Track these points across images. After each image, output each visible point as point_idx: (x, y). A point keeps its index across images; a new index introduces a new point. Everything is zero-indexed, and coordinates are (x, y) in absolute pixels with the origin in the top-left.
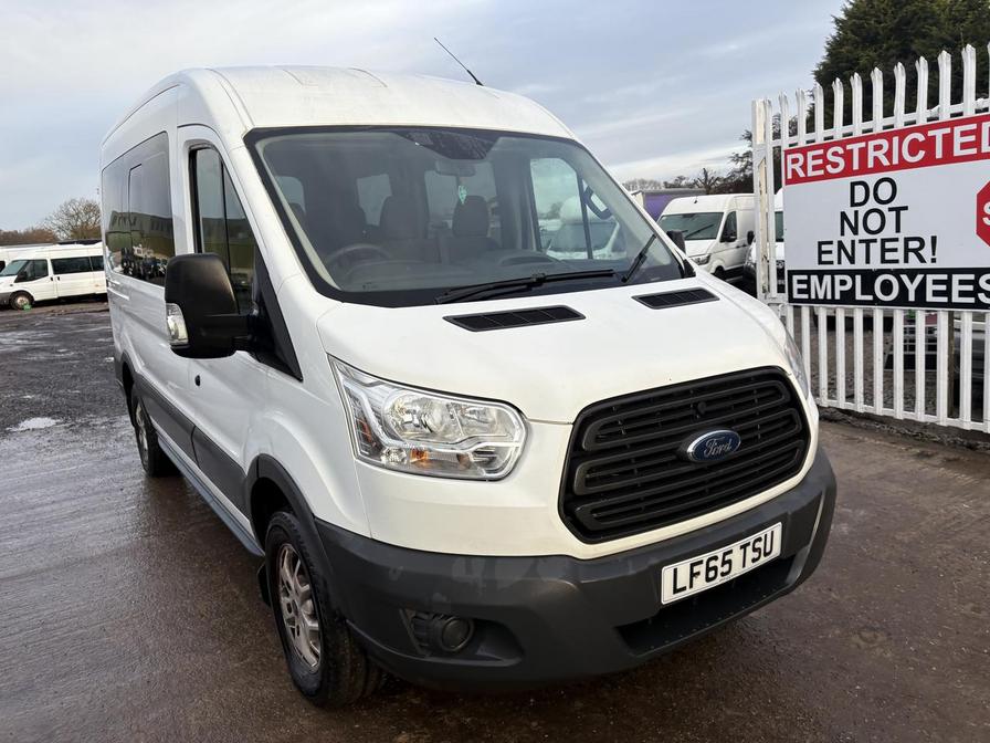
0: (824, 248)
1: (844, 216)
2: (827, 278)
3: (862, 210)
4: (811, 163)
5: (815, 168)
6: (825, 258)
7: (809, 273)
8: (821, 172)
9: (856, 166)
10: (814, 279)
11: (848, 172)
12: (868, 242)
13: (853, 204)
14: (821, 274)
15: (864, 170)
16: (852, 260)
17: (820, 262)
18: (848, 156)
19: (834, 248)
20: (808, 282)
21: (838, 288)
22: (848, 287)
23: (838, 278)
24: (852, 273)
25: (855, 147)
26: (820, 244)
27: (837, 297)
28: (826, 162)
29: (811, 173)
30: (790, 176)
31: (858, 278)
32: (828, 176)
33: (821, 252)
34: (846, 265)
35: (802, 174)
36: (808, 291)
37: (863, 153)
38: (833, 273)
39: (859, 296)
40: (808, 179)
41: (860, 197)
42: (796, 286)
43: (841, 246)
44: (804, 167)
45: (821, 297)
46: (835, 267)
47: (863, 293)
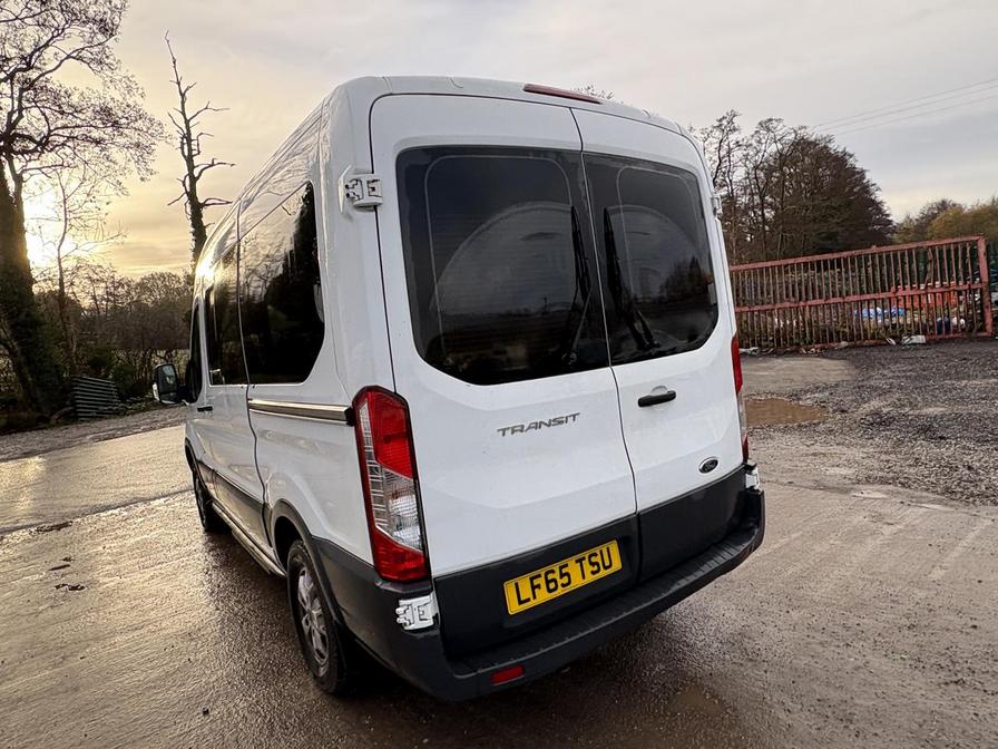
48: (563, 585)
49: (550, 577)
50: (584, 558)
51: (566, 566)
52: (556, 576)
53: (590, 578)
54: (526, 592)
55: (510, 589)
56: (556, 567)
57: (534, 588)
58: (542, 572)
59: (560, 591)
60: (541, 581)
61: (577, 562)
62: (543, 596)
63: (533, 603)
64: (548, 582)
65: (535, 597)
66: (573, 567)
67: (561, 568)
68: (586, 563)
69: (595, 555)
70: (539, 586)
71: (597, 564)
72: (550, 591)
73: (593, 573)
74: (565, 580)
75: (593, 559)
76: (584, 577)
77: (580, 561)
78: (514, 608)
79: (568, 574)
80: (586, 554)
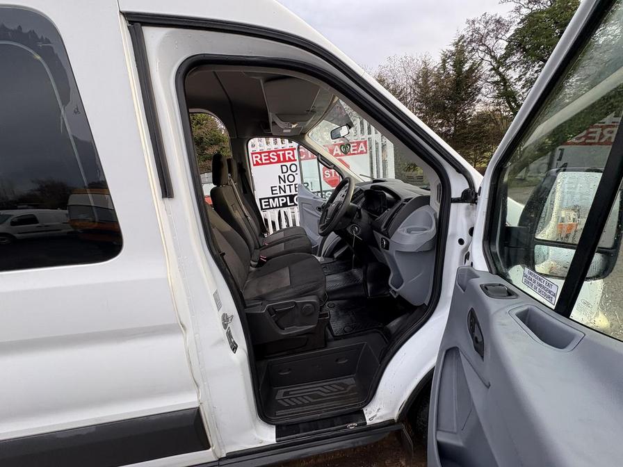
0: (273, 189)
1: (280, 177)
2: (276, 199)
3: (286, 175)
4: (263, 158)
5: (266, 160)
6: (274, 192)
7: (268, 198)
8: (268, 161)
9: (282, 160)
10: (271, 200)
11: (279, 161)
12: (290, 185)
13: (283, 173)
14: (273, 198)
15: (285, 161)
16: (285, 192)
17: (273, 194)
18: (278, 156)
19: (278, 188)
20: (269, 202)
21: (281, 202)
22: (285, 201)
23: (280, 199)
24: (285, 196)
25: (281, 153)
26: (272, 187)
27: (281, 205)
28: (270, 158)
29: (264, 162)
30: (255, 163)
31: (288, 198)
32: (271, 163)
33: (272, 191)
34: (283, 194)
35: (260, 162)
36: (269, 205)
37: (284, 155)
38: (278, 197)
39: (289, 204)
40: (263, 164)
41: (285, 170)
42: (263, 204)
43: (280, 187)
44: (261, 159)
45: (275, 206)
46: (279, 195)
47: (291, 202)
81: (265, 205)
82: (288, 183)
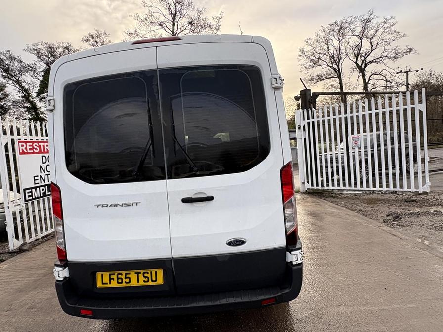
0: (36, 178)
1: (41, 167)
2: (38, 189)
3: (46, 165)
4: (28, 148)
5: (30, 149)
6: (36, 182)
7: (31, 188)
8: (32, 151)
9: (42, 151)
10: (34, 190)
11: (40, 152)
12: (48, 175)
13: (43, 163)
14: (35, 188)
16: (44, 181)
17: (35, 184)
18: (39, 147)
19: (39, 178)
20: (31, 192)
21: (42, 192)
22: (44, 191)
23: (41, 188)
24: (45, 186)
25: (41, 144)
26: (34, 177)
27: (41, 195)
28: (33, 148)
29: (29, 151)
31: (47, 187)
32: (34, 153)
33: (35, 180)
34: (43, 183)
35: (26, 151)
36: (32, 196)
37: (43, 147)
38: (39, 187)
39: (47, 193)
40: (28, 153)
41: (44, 160)
42: (27, 195)
43: (41, 177)
44: (26, 148)
45: (36, 197)
46: (40, 185)
47: (48, 192)
48: (126, 282)
49: (120, 276)
50: (140, 273)
51: (129, 274)
52: (123, 277)
53: (142, 283)
54: (106, 280)
55: (99, 275)
56: (124, 273)
57: (110, 279)
58: (116, 273)
59: (124, 285)
60: (115, 277)
61: (136, 273)
62: (114, 284)
63: (108, 285)
64: (118, 278)
65: (110, 283)
66: (133, 275)
67: (126, 274)
68: (141, 276)
69: (148, 273)
70: (113, 279)
71: (148, 278)
72: (118, 283)
73: (144, 281)
74: (127, 280)
75: (146, 275)
76: (138, 282)
77: (138, 274)
78: (99, 284)
79: (129, 278)
80: (142, 271)
81: (29, 196)
82: (46, 173)
